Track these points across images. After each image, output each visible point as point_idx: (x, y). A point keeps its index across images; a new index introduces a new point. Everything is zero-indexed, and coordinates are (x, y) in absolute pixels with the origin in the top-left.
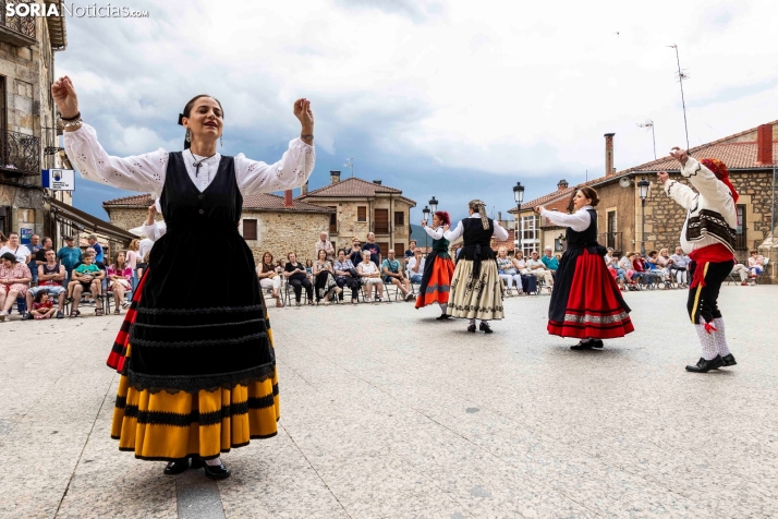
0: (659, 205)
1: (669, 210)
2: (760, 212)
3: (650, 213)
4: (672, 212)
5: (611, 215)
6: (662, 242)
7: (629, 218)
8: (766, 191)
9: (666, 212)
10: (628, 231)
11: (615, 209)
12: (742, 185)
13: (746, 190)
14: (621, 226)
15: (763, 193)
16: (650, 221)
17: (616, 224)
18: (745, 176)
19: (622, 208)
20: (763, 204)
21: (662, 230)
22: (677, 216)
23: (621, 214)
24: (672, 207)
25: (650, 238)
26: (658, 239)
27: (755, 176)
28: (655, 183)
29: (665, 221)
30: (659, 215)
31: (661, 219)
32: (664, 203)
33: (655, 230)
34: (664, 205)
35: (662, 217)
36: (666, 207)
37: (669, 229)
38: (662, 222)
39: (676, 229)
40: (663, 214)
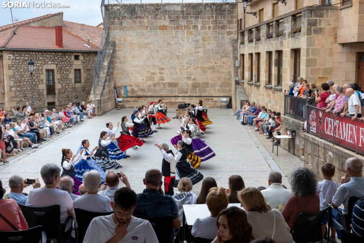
0: (16, 69)
1: (21, 72)
2: (60, 73)
3: (12, 74)
4: (23, 73)
6: (19, 91)
8: (62, 62)
9: (20, 74)
12: (52, 59)
13: (54, 61)
15: (60, 63)
16: (12, 79)
18: (53, 54)
20: (61, 69)
21: (18, 84)
22: (25, 76)
24: (22, 70)
25: (13, 89)
26: (17, 90)
27: (57, 54)
28: (14, 56)
29: (19, 79)
30: (17, 75)
31: (18, 78)
32: (18, 68)
33: (15, 84)
34: (19, 70)
35: (18, 76)
36: (20, 71)
37: (22, 84)
38: (18, 79)
39: (25, 83)
40: (18, 75)
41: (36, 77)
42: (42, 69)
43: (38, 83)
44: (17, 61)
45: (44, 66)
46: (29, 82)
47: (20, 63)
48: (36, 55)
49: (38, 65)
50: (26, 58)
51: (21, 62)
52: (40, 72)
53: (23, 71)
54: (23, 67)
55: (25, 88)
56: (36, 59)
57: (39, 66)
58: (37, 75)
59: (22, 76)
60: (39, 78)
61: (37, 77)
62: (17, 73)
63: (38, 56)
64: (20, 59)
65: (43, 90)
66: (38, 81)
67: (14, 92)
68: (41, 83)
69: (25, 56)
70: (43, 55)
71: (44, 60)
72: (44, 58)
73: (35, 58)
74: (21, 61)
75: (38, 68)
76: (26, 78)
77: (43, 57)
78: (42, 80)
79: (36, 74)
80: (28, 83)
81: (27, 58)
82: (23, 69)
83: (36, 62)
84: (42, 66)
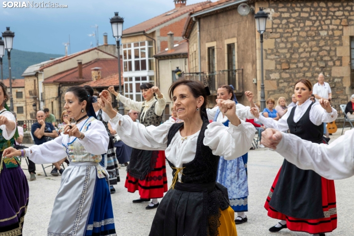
0: (281, 37)
1: (292, 43)
3: (272, 47)
4: (296, 45)
5: (230, 47)
6: (286, 80)
7: (250, 52)
9: (289, 46)
10: (249, 68)
11: (234, 40)
14: (242, 61)
16: (273, 57)
17: (236, 58)
19: (242, 40)
21: (285, 66)
22: (301, 50)
23: (242, 48)
24: (295, 39)
25: (273, 76)
26: (281, 78)
28: (276, 11)
29: (288, 55)
30: (282, 48)
31: (284, 54)
32: (286, 35)
33: (278, 67)
34: (287, 38)
35: (285, 51)
36: (290, 40)
37: (294, 66)
38: (285, 57)
39: (301, 65)
40: (286, 48)
41: (325, 53)
42: (340, 37)
43: (331, 63)
44: (284, 21)
45: (345, 29)
46: (311, 63)
47: (291, 26)
48: (328, 8)
49: (331, 27)
50: (303, 15)
51: (294, 23)
52: (337, 42)
53: (297, 41)
54: (296, 33)
55: (301, 74)
56: (326, 16)
57: (333, 30)
58: (328, 48)
59: (293, 50)
60: (332, 54)
61: (329, 52)
62: (282, 45)
63: (333, 9)
64: (291, 17)
65: (342, 78)
66: (332, 60)
67: (275, 82)
68: (338, 63)
69: (302, 11)
70: (344, 7)
71: (347, 17)
72: (347, 14)
73: (324, 14)
74: (292, 20)
75: (330, 33)
76: (303, 55)
77: (343, 11)
78: (340, 59)
79: (325, 45)
80: (307, 64)
81: (306, 15)
82: (298, 36)
83: (328, 22)
84: (342, 30)
